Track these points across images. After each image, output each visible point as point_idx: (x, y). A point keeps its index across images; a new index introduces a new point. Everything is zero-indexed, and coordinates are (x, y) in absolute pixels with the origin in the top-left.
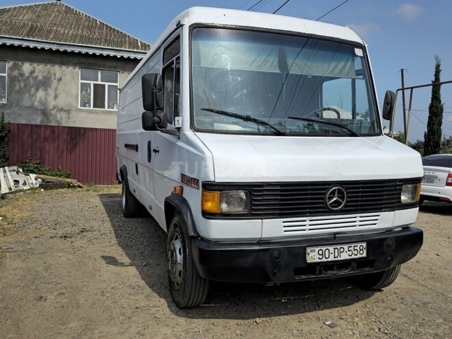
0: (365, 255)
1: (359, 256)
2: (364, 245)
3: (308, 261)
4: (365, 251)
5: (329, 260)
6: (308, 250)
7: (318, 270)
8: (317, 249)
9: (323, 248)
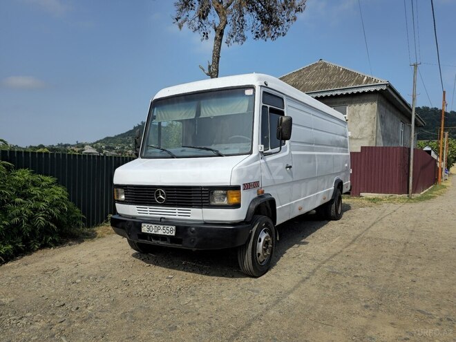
0: (174, 234)
1: (170, 234)
2: (174, 228)
3: (143, 231)
4: (174, 232)
5: (152, 233)
6: (143, 225)
7: (149, 238)
8: (147, 225)
9: (150, 225)
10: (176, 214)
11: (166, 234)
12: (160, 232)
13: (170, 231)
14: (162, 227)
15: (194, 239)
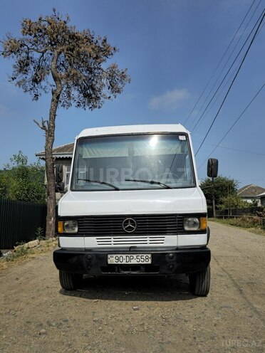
0: (150, 262)
1: (145, 263)
2: (150, 256)
3: (109, 263)
4: (150, 260)
5: (123, 263)
6: (109, 256)
7: (117, 269)
8: (114, 256)
9: (119, 256)
10: (148, 241)
11: (140, 263)
12: (134, 262)
13: (146, 260)
14: (135, 256)
15: (173, 265)
